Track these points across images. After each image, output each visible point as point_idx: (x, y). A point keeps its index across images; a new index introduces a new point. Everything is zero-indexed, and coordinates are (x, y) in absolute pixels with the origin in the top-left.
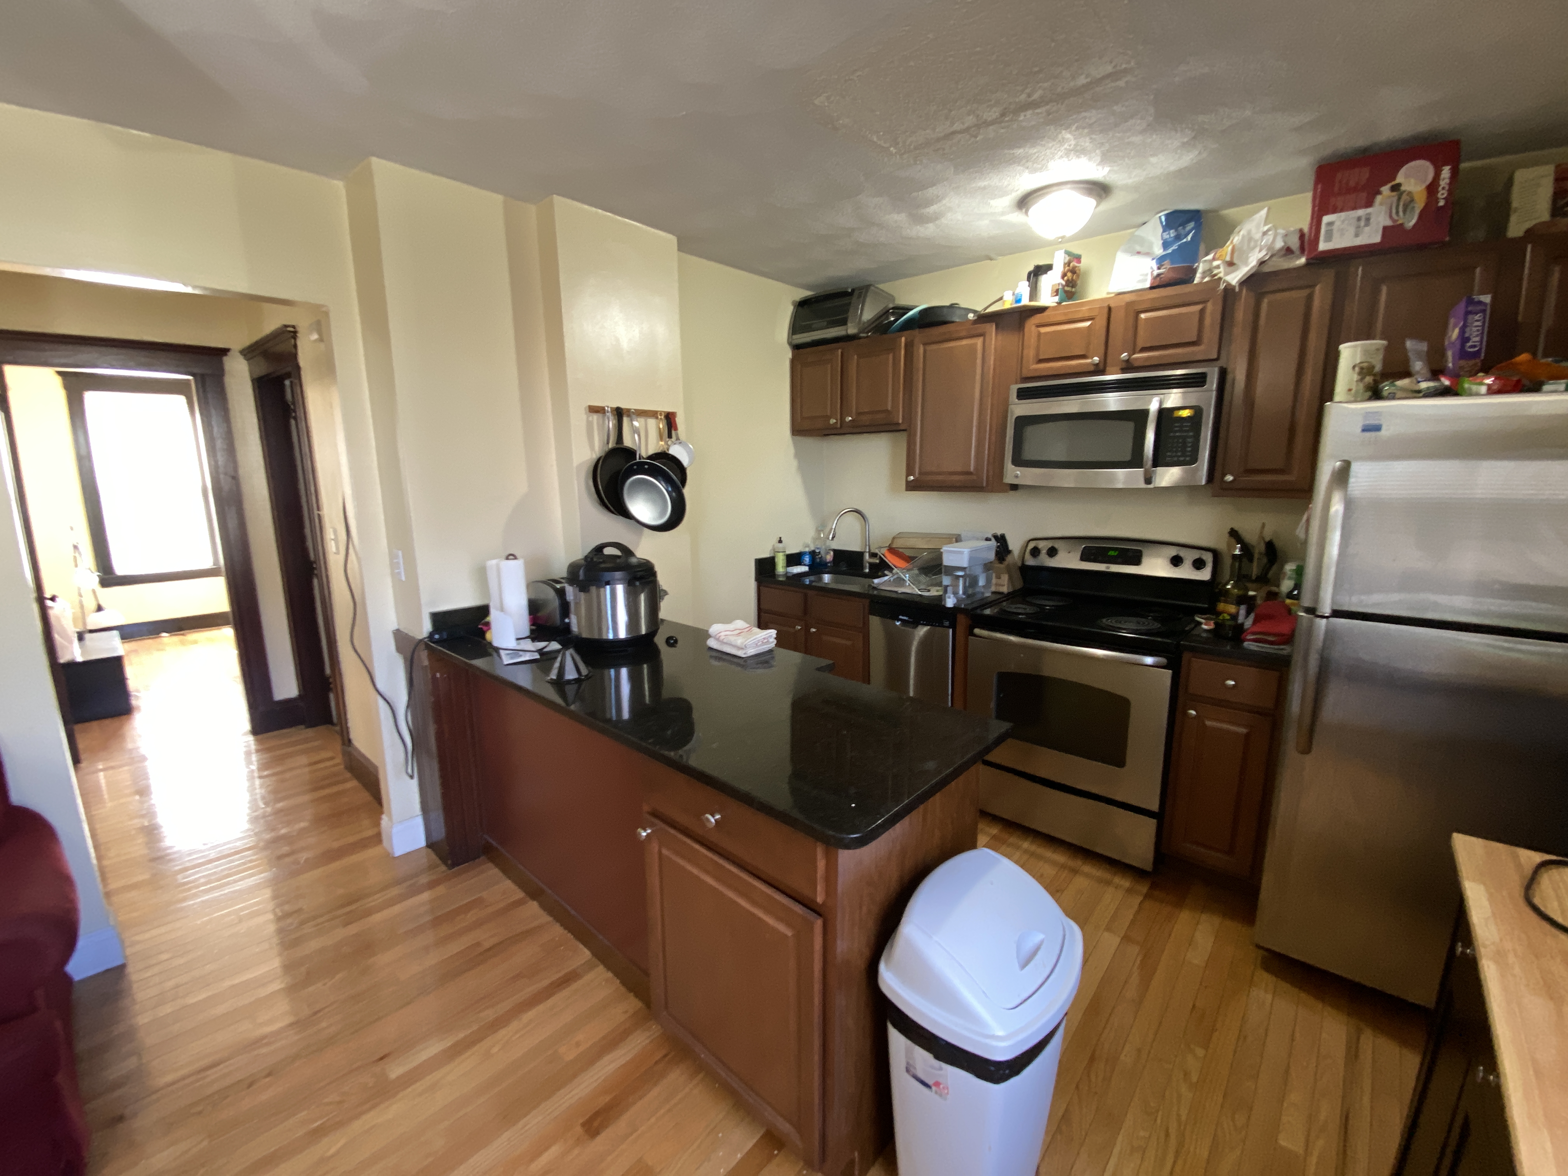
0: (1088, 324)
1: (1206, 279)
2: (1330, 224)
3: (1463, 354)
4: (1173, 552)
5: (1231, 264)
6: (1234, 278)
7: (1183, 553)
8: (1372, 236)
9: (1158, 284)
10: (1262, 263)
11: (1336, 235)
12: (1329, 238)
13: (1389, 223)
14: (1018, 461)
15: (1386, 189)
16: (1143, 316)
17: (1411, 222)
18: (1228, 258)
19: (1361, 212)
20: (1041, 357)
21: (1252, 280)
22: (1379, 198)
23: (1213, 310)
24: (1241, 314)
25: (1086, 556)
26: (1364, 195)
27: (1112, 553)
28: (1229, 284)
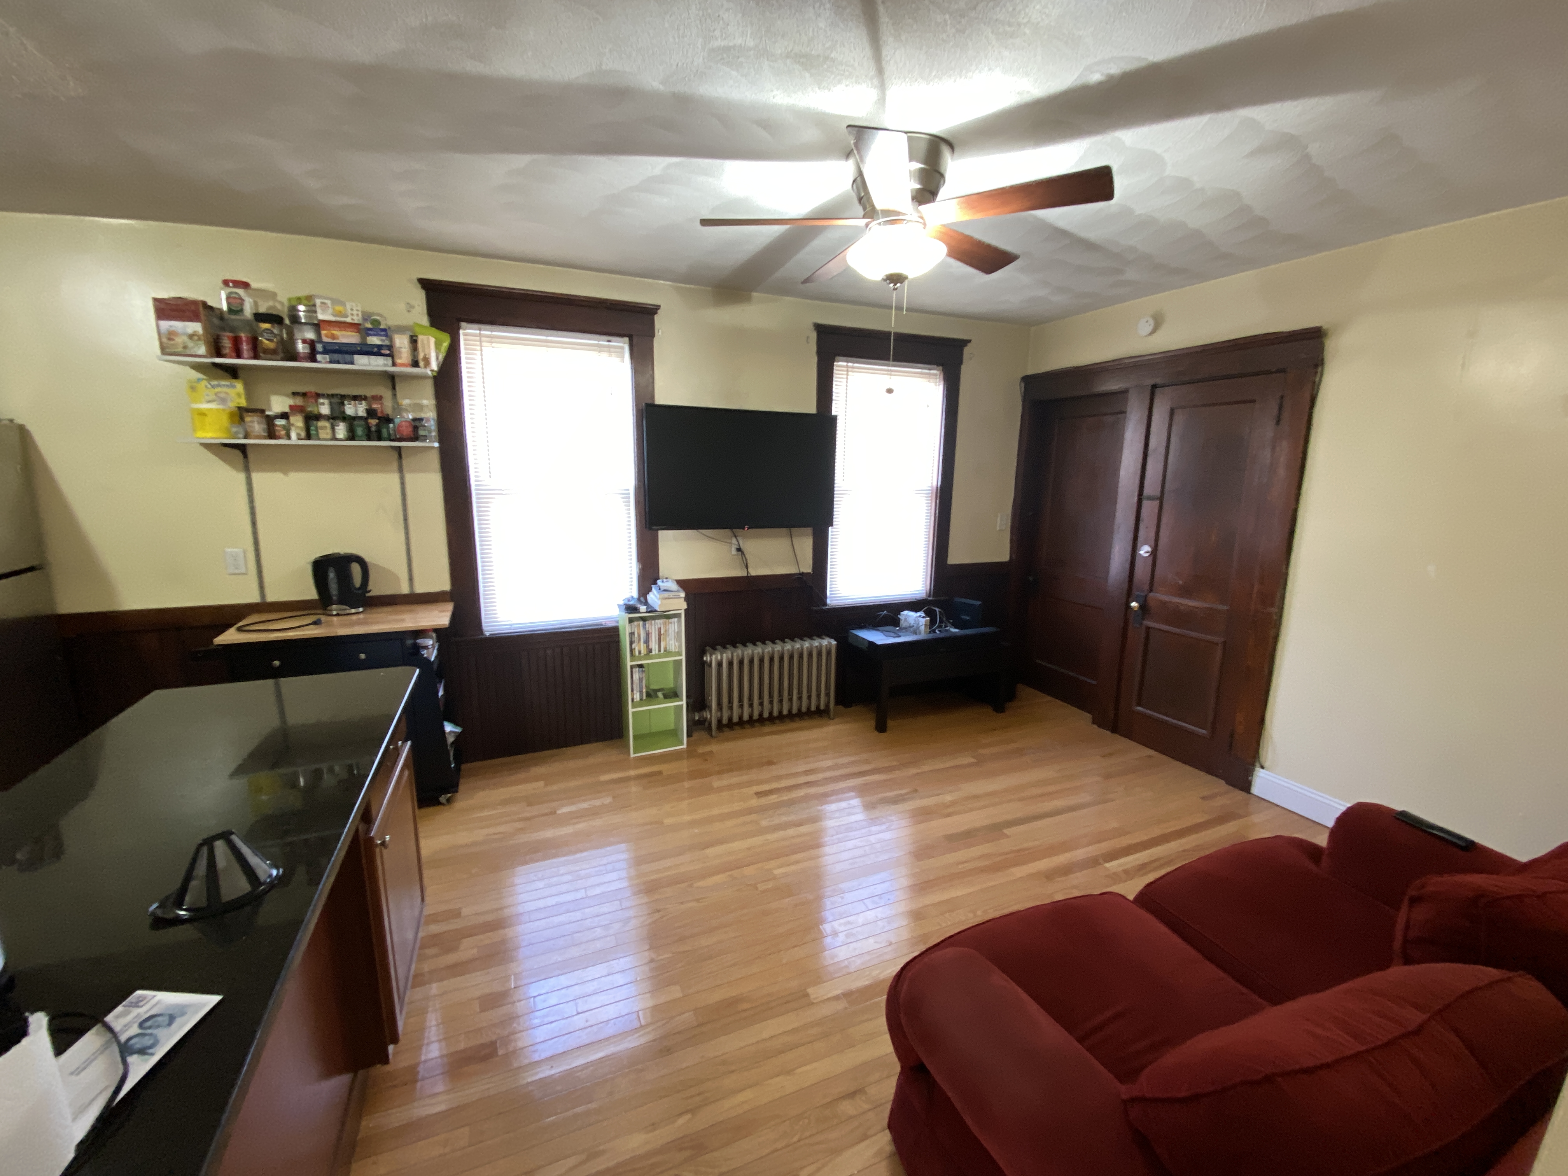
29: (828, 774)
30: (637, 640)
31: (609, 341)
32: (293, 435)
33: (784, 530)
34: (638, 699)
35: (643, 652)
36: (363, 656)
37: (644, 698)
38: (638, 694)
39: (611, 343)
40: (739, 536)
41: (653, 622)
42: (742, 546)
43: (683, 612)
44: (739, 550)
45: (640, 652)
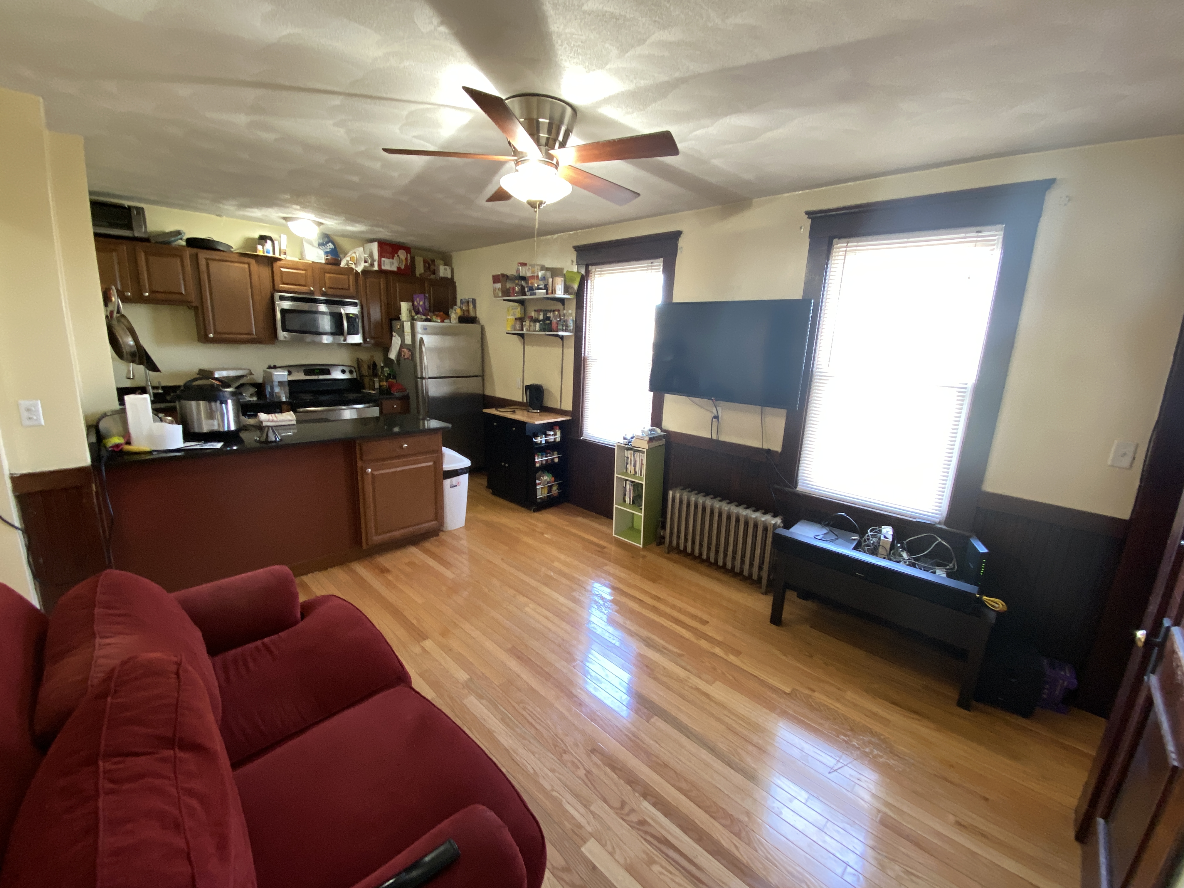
0: (303, 272)
1: (346, 266)
2: (384, 261)
3: (426, 309)
4: (341, 368)
5: (355, 264)
6: (359, 269)
7: (344, 368)
8: (394, 269)
9: (328, 262)
10: (365, 266)
11: (386, 265)
12: (384, 266)
13: (398, 266)
14: (284, 329)
15: (396, 255)
16: (328, 275)
17: (403, 267)
18: (355, 262)
19: (391, 260)
20: (284, 282)
21: (365, 272)
22: (395, 258)
23: (352, 279)
24: (361, 282)
25: (307, 373)
26: (391, 256)
27: (316, 371)
28: (356, 271)
29: (668, 610)
30: (629, 463)
31: (652, 263)
32: (525, 329)
33: (759, 408)
34: (628, 503)
35: (633, 472)
36: (514, 429)
37: (631, 504)
38: (628, 499)
39: (653, 264)
40: (718, 406)
41: (638, 453)
42: (720, 415)
43: (645, 450)
44: (716, 417)
45: (630, 471)
